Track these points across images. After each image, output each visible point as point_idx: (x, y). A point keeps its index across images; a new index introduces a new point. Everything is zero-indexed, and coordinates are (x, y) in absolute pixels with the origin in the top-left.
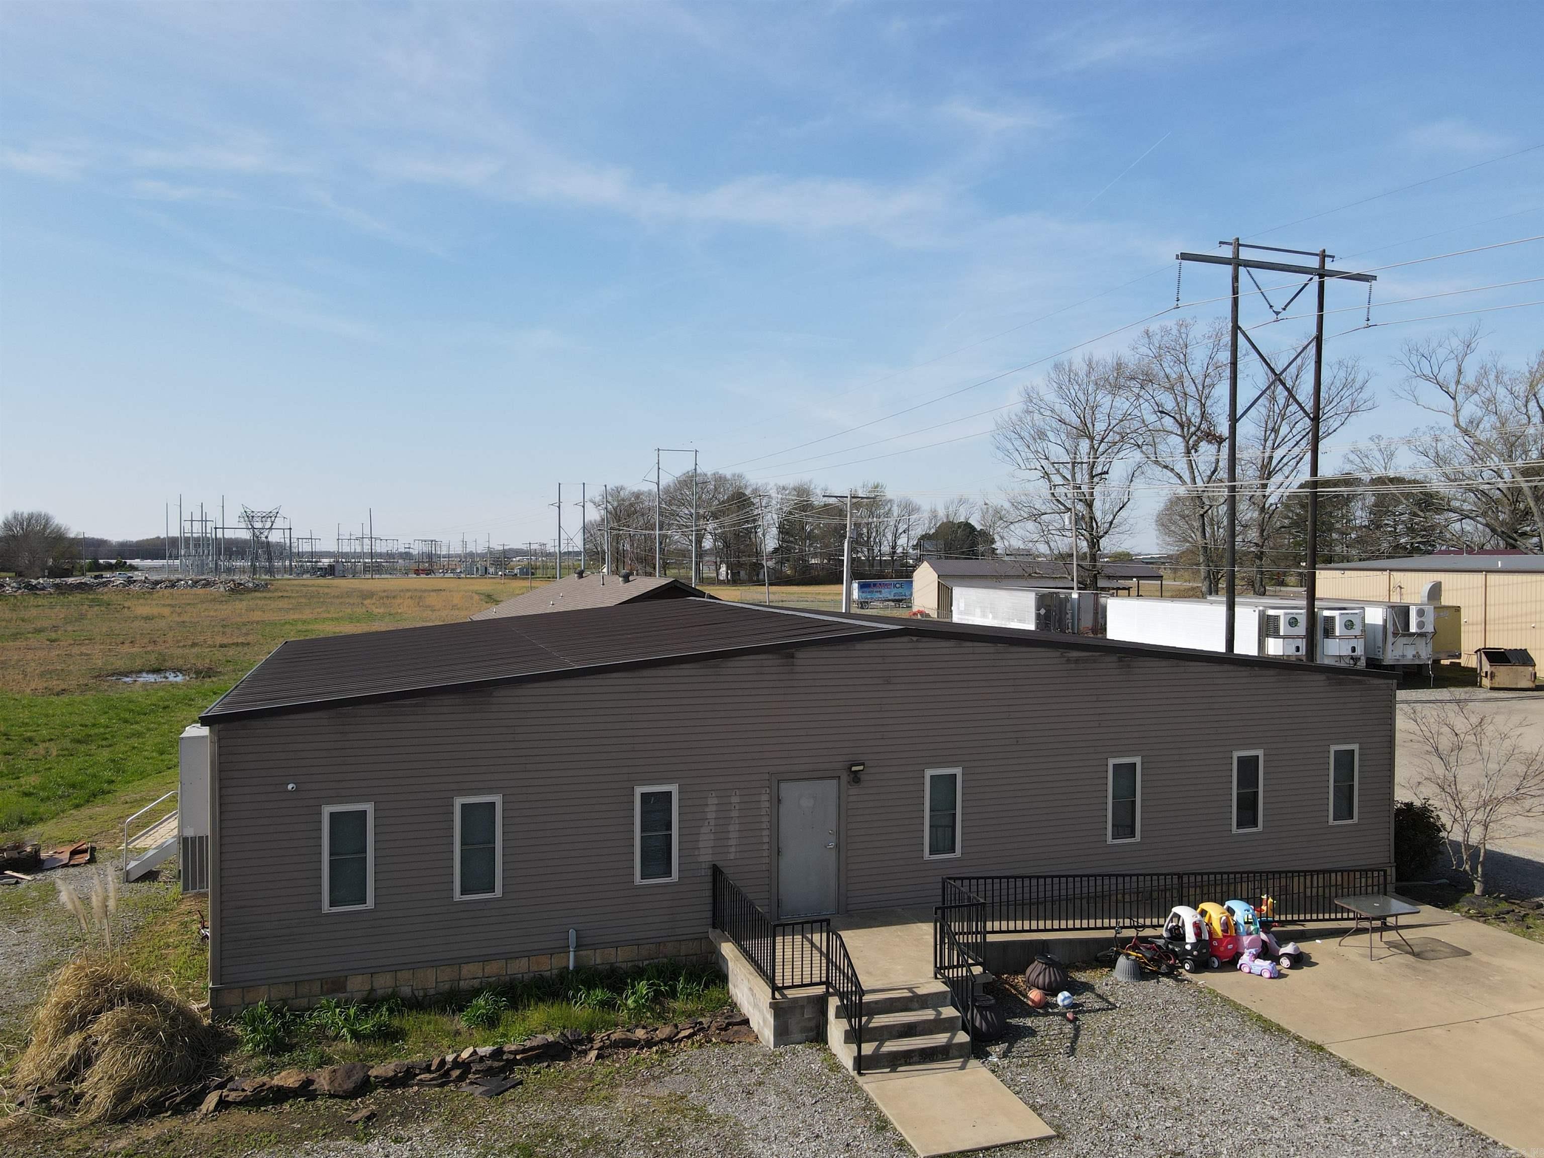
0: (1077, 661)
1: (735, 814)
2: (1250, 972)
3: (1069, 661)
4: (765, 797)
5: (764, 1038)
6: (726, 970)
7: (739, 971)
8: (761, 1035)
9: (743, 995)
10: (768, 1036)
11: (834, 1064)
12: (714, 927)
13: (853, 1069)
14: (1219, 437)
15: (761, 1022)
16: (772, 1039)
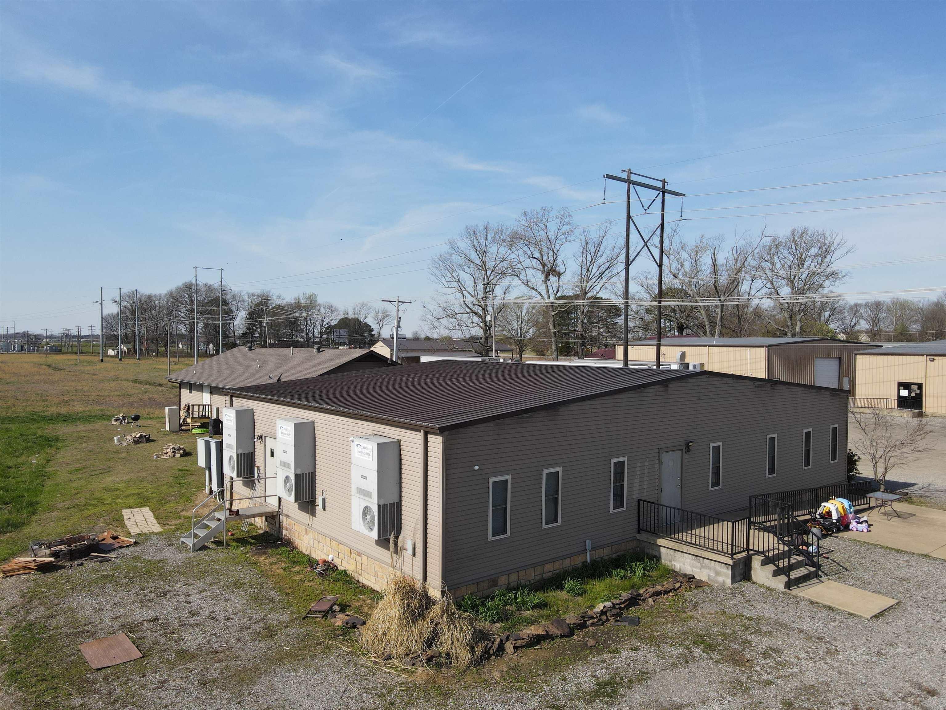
1: (646, 471)
2: (857, 530)
4: (657, 462)
5: (717, 582)
6: (657, 554)
7: (682, 552)
8: (712, 581)
9: (684, 564)
10: (724, 581)
11: (768, 588)
12: (639, 533)
13: (785, 588)
14: (559, 272)
15: (712, 574)
16: (729, 581)
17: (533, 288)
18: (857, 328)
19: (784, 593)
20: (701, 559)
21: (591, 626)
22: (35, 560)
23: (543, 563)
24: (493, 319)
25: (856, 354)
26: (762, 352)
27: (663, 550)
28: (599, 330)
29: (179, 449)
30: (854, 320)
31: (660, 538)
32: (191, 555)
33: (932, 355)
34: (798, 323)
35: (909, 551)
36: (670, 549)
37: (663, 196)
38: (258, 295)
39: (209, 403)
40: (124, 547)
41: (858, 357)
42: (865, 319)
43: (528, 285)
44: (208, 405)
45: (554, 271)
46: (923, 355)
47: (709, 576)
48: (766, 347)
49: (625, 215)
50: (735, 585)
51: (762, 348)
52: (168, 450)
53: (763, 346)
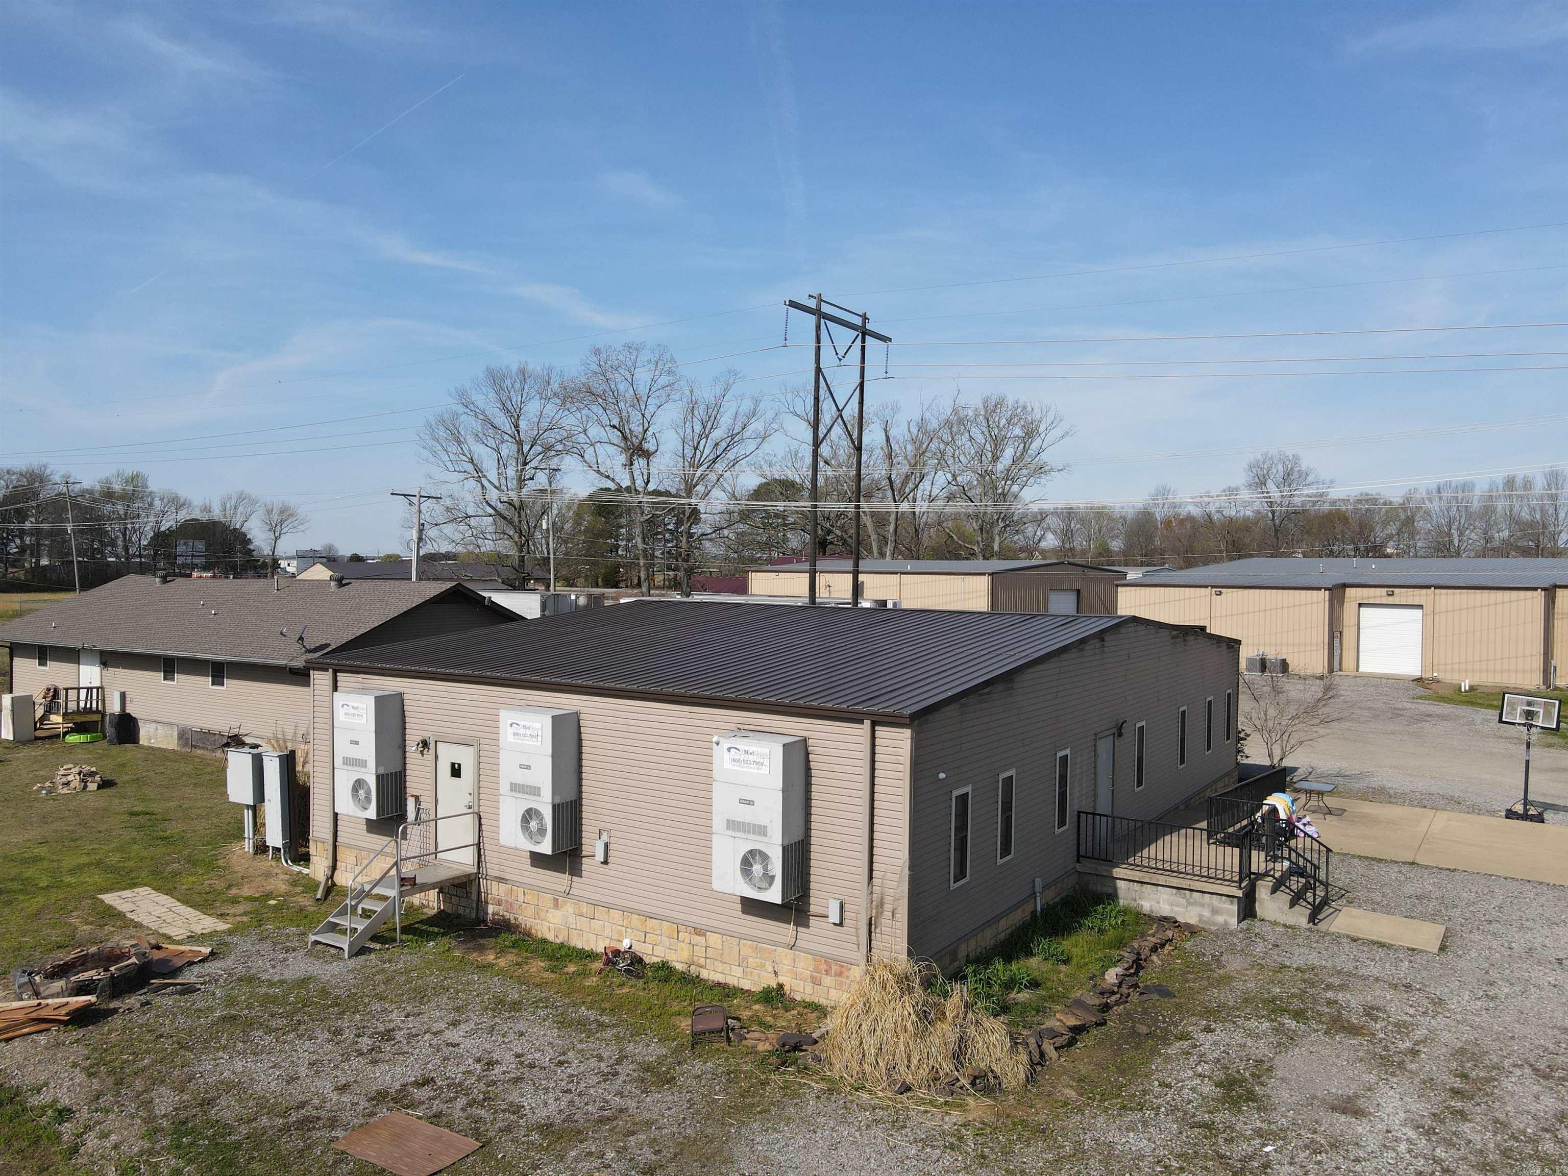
1: (1085, 768)
4: (1094, 753)
5: (1214, 924)
6: (1110, 891)
7: (1154, 884)
8: (1208, 923)
9: (1158, 903)
10: (1225, 920)
11: (1285, 926)
12: (1078, 861)
13: (1309, 922)
14: (648, 451)
15: (1207, 913)
16: (1233, 921)
17: (608, 477)
18: (1043, 544)
19: (1310, 930)
20: (1188, 892)
21: (1115, 1005)
22: (39, 1004)
23: (997, 919)
24: (550, 527)
25: (1117, 586)
26: (983, 583)
27: (1120, 884)
28: (665, 546)
29: (93, 774)
30: (1038, 533)
31: (1115, 867)
32: (352, 963)
33: (1219, 587)
34: (997, 538)
35: (1389, 859)
36: (1134, 881)
37: (863, 341)
38: (21, 474)
39: (98, 685)
40: (194, 963)
41: (1120, 589)
42: (1055, 533)
43: (598, 472)
44: (98, 688)
45: (641, 449)
46: (1207, 587)
47: (1201, 916)
48: (989, 574)
49: (813, 366)
50: (1244, 925)
51: (983, 577)
52: (70, 778)
53: (984, 574)
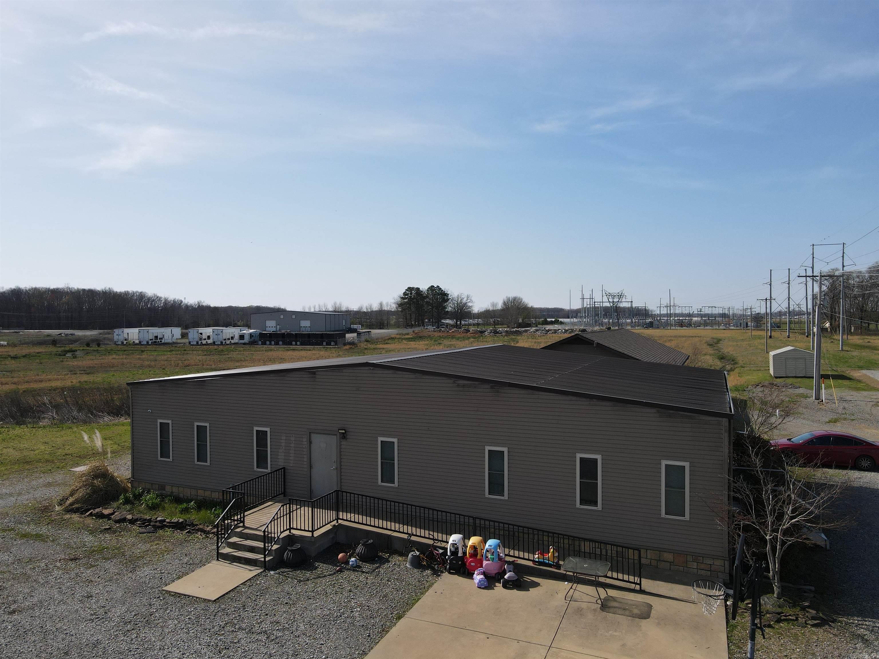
0: (464, 386)
1: (292, 445)
3: (458, 386)
4: (305, 440)
